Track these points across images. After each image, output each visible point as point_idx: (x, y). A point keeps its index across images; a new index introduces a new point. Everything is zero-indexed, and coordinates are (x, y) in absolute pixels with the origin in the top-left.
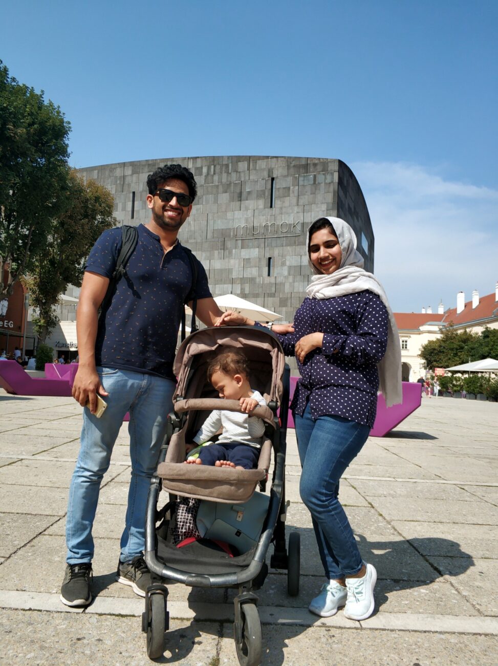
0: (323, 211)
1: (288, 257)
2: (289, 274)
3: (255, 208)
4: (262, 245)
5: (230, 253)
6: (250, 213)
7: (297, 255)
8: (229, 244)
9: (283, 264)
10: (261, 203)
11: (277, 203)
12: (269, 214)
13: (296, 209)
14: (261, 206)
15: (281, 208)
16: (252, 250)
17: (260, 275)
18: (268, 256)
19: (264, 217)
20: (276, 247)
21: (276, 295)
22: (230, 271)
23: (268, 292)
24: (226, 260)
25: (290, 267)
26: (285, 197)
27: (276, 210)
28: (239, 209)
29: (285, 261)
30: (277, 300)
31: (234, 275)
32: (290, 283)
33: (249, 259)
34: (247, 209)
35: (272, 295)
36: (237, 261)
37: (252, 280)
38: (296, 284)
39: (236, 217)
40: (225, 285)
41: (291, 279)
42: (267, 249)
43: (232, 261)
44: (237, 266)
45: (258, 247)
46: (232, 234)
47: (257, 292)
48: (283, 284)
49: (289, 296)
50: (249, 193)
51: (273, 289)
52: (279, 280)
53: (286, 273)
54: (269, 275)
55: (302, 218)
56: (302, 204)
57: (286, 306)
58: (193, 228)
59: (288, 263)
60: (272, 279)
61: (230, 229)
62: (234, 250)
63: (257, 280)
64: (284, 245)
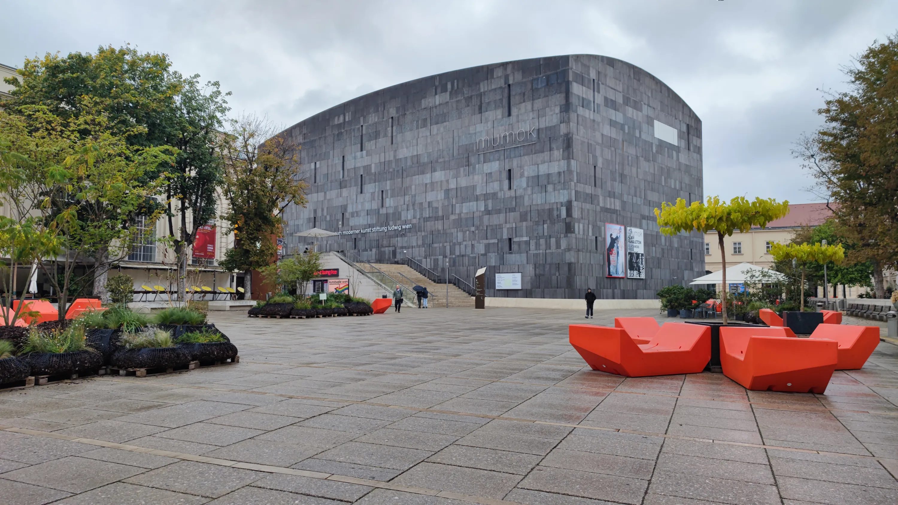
0: (557, 114)
1: (526, 168)
2: (528, 186)
3: (494, 118)
4: (502, 157)
5: (474, 168)
6: (490, 124)
7: (535, 165)
8: (473, 160)
9: (522, 175)
10: (499, 113)
11: (514, 111)
12: (507, 124)
13: (531, 114)
14: (500, 117)
15: (518, 116)
16: (493, 163)
17: (501, 189)
18: (507, 168)
19: (503, 127)
20: (515, 157)
21: (517, 209)
22: (474, 187)
23: (509, 207)
24: (471, 177)
25: (528, 178)
26: (521, 103)
27: (513, 118)
28: (479, 121)
29: (523, 172)
30: (517, 214)
31: (478, 192)
32: (529, 195)
33: (491, 173)
34: (487, 121)
35: (513, 210)
36: (480, 177)
37: (495, 195)
38: (535, 195)
39: (478, 130)
40: (471, 203)
41: (529, 191)
42: (507, 161)
43: (476, 177)
44: (480, 182)
45: (499, 160)
46: (475, 148)
47: (499, 208)
48: (522, 197)
49: (529, 209)
50: (488, 103)
51: (514, 203)
52: (520, 192)
53: (524, 185)
54: (510, 188)
55: (538, 124)
56: (536, 109)
57: (526, 220)
58: (441, 148)
59: (526, 174)
60: (512, 193)
61: (473, 144)
62: (477, 166)
63: (499, 195)
64: (522, 154)
